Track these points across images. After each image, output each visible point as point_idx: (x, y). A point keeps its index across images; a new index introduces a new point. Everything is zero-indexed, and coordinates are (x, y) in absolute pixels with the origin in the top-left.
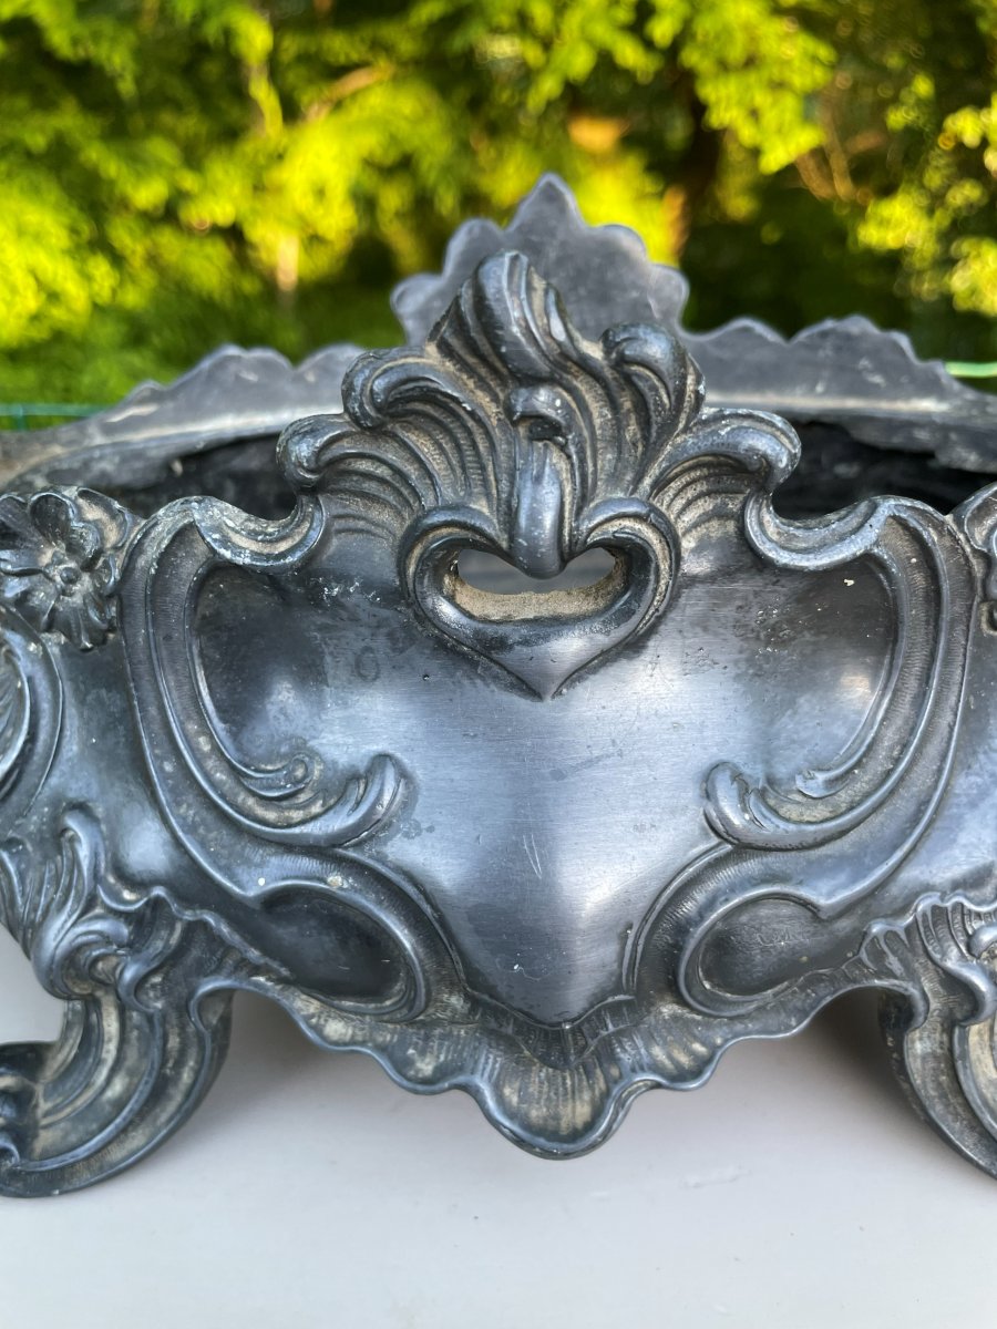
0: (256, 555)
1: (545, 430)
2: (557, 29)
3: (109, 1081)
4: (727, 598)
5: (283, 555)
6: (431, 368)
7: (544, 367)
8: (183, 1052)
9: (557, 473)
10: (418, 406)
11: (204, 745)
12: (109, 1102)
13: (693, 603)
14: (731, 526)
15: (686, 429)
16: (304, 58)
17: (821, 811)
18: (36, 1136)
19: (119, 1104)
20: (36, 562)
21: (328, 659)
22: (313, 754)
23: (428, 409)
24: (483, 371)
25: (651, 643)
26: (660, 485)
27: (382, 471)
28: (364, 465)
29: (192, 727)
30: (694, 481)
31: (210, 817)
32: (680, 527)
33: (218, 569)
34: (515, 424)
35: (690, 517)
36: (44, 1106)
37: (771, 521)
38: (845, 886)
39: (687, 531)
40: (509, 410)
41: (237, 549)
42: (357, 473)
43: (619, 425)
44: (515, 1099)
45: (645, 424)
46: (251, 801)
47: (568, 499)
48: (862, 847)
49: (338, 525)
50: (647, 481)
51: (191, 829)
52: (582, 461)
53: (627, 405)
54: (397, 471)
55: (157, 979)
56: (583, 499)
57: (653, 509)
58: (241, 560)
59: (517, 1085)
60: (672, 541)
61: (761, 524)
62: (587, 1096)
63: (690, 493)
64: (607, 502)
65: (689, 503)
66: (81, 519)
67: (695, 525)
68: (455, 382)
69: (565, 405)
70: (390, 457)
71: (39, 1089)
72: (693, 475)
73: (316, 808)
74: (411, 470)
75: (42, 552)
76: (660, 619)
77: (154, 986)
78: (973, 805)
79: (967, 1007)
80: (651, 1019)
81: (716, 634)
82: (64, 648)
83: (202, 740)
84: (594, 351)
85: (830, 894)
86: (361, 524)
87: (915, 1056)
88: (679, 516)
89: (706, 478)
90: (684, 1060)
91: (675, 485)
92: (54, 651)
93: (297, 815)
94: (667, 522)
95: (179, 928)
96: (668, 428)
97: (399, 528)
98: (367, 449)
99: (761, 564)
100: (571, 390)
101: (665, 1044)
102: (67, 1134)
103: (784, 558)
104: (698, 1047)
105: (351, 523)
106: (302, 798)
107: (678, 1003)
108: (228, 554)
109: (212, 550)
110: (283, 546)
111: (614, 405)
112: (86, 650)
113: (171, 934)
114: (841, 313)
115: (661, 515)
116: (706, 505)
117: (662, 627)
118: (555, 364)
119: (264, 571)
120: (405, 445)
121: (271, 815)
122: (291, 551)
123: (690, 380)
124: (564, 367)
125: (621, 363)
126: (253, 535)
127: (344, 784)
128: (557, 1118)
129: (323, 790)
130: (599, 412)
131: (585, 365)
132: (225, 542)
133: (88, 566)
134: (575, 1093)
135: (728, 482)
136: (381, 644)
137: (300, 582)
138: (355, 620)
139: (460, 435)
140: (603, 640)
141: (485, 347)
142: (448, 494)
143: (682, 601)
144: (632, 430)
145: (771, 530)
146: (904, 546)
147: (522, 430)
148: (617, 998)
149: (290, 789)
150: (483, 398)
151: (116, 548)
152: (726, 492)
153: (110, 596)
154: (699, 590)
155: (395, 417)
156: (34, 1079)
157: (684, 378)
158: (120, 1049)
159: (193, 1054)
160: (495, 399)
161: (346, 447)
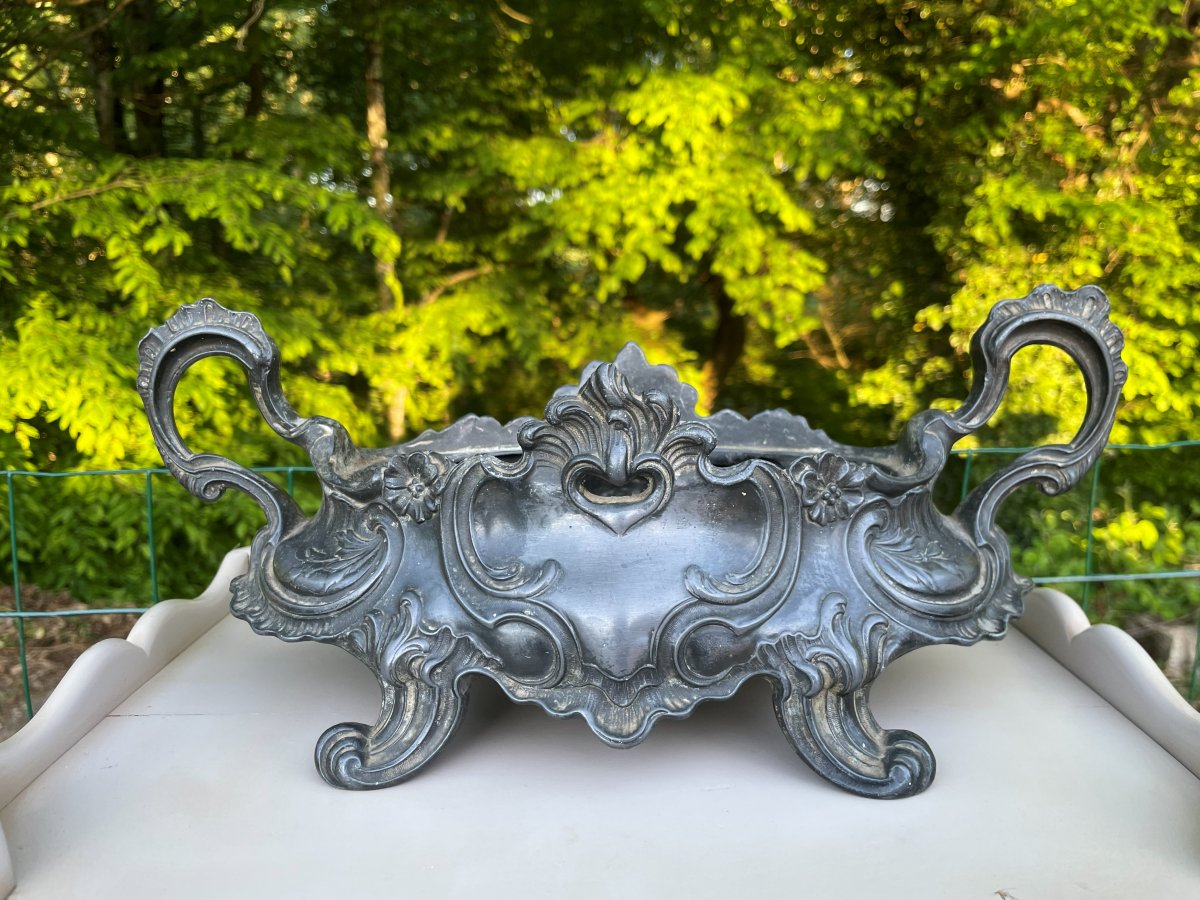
0: (504, 475)
1: (620, 425)
2: (619, 245)
3: (406, 732)
4: (694, 497)
5: (516, 474)
6: (580, 403)
7: (621, 403)
8: (446, 711)
9: (625, 442)
10: (574, 417)
11: (472, 559)
12: (405, 742)
13: (680, 498)
14: (694, 468)
15: (674, 428)
16: (420, 257)
17: (736, 590)
18: (368, 758)
19: (411, 742)
20: (404, 484)
21: (529, 521)
22: (520, 562)
23: (577, 417)
24: (598, 405)
25: (663, 514)
26: (666, 449)
27: (558, 442)
28: (550, 440)
29: (467, 552)
30: (679, 449)
31: (473, 589)
32: (674, 467)
33: (489, 481)
34: (609, 424)
35: (678, 464)
36: (371, 747)
37: (709, 467)
38: (746, 621)
39: (677, 469)
40: (607, 418)
41: (497, 472)
42: (549, 443)
43: (649, 426)
44: (602, 721)
45: (658, 425)
46: (492, 582)
47: (629, 452)
48: (755, 608)
49: (538, 464)
50: (660, 448)
51: (464, 595)
52: (635, 438)
53: (652, 418)
54: (563, 442)
55: (439, 670)
56: (635, 452)
57: (662, 458)
58: (498, 476)
59: (604, 715)
60: (671, 473)
61: (705, 466)
62: (635, 720)
63: (677, 454)
64: (644, 455)
65: (677, 458)
66: (430, 463)
67: (680, 467)
68: (588, 408)
69: (628, 416)
70: (561, 436)
71: (369, 740)
72: (678, 446)
73: (521, 583)
74: (569, 442)
75: (407, 480)
76: (667, 504)
77: (438, 674)
78: (806, 595)
79: (808, 686)
80: (664, 685)
81: (690, 512)
82: (409, 523)
83: (471, 558)
84: (639, 399)
85: (740, 624)
86: (547, 464)
87: (788, 716)
88: (674, 462)
89: (683, 448)
90: (679, 705)
91: (671, 450)
92: (404, 525)
93: (512, 586)
94: (668, 464)
95: (454, 642)
96: (667, 428)
97: (563, 465)
98: (553, 433)
99: (707, 483)
100: (630, 412)
101: (670, 698)
102: (383, 758)
103: (714, 480)
104: (685, 700)
105: (544, 463)
106: (515, 579)
107: (676, 677)
108: (493, 474)
109: (487, 473)
110: (516, 471)
111: (647, 419)
112: (422, 522)
113: (449, 647)
114: (772, 408)
115: (665, 460)
116: (684, 459)
117: (668, 508)
118: (624, 401)
119: (508, 481)
120: (567, 432)
121: (501, 587)
122: (519, 473)
123: (674, 410)
124: (627, 403)
125: (649, 402)
126: (504, 467)
127: (534, 573)
128: (621, 730)
129: (524, 576)
130: (642, 421)
131: (635, 403)
132: (493, 470)
133: (429, 484)
134: (630, 719)
135: (692, 450)
136: (552, 513)
137: (521, 486)
138: (542, 502)
139: (589, 428)
140: (643, 512)
141: (599, 395)
142: (583, 450)
143: (676, 496)
144: (654, 428)
145: (709, 469)
146: (765, 480)
147: (612, 426)
148: (648, 665)
149: (509, 576)
150: (598, 415)
151: (444, 475)
152: (692, 454)
153: (439, 495)
154: (682, 492)
155: (564, 420)
156: (366, 736)
157: (672, 409)
158: (414, 715)
159: (450, 712)
160: (602, 415)
161: (545, 432)
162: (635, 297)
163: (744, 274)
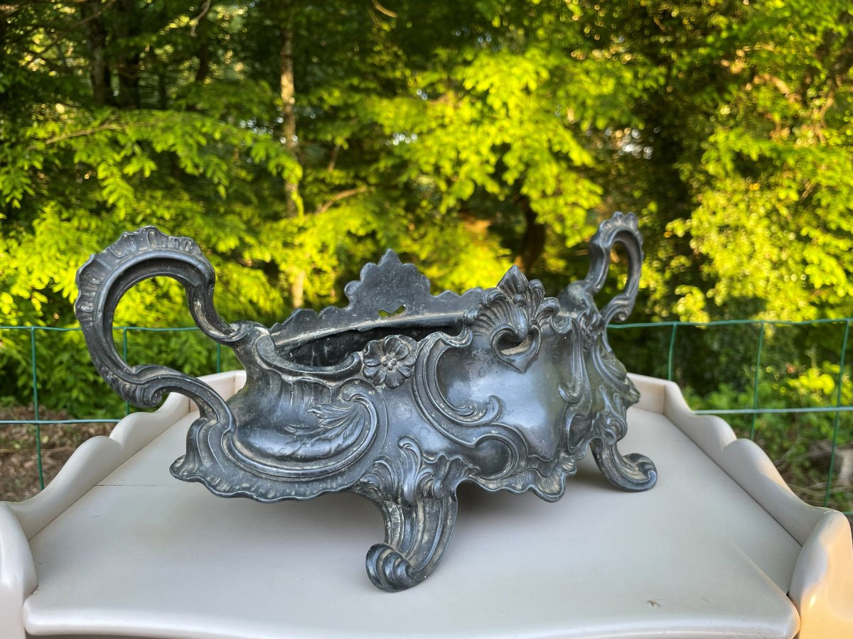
0: (460, 345)
3: (422, 537)
4: (549, 343)
8: (447, 513)
9: (524, 314)
14: (548, 326)
15: (542, 302)
16: (316, 180)
20: (380, 362)
21: (470, 373)
22: (472, 401)
23: (499, 301)
24: (509, 292)
25: (538, 356)
29: (437, 401)
31: (451, 426)
36: (403, 555)
40: (514, 300)
41: (455, 343)
44: (541, 489)
45: (536, 301)
46: (461, 418)
48: (585, 402)
49: (474, 334)
50: (536, 316)
51: (447, 430)
54: (489, 318)
58: (457, 346)
59: (540, 485)
62: (555, 483)
65: (540, 321)
66: (402, 344)
70: (488, 314)
71: (397, 552)
72: (542, 313)
73: (481, 415)
74: (492, 317)
75: (381, 358)
76: (539, 349)
80: (560, 458)
82: (383, 390)
85: (586, 413)
86: (478, 333)
90: (570, 468)
91: (539, 316)
92: (380, 391)
93: (477, 418)
95: (448, 465)
96: (539, 303)
97: (488, 333)
98: (484, 313)
99: (556, 334)
101: (564, 465)
102: (417, 559)
104: (570, 464)
107: (565, 452)
108: (453, 345)
109: (448, 345)
110: (464, 342)
112: (396, 387)
113: (446, 468)
115: (538, 323)
116: (543, 321)
117: (540, 352)
120: (492, 311)
122: (467, 342)
125: (534, 288)
126: (455, 339)
127: (485, 407)
128: (552, 491)
129: (480, 410)
130: (528, 300)
131: (529, 289)
132: (452, 342)
133: (403, 358)
134: (552, 483)
136: (485, 365)
137: (468, 350)
138: (479, 360)
139: (504, 307)
142: (502, 322)
143: (542, 344)
145: (555, 325)
147: (517, 305)
148: (559, 448)
151: (413, 351)
152: (547, 317)
153: (412, 366)
158: (424, 523)
160: (510, 298)
161: (481, 313)
162: (467, 210)
163: (544, 195)
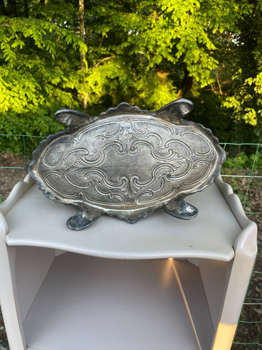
2: (155, 51)
16: (93, 52)
162: (158, 68)
163: (193, 64)
